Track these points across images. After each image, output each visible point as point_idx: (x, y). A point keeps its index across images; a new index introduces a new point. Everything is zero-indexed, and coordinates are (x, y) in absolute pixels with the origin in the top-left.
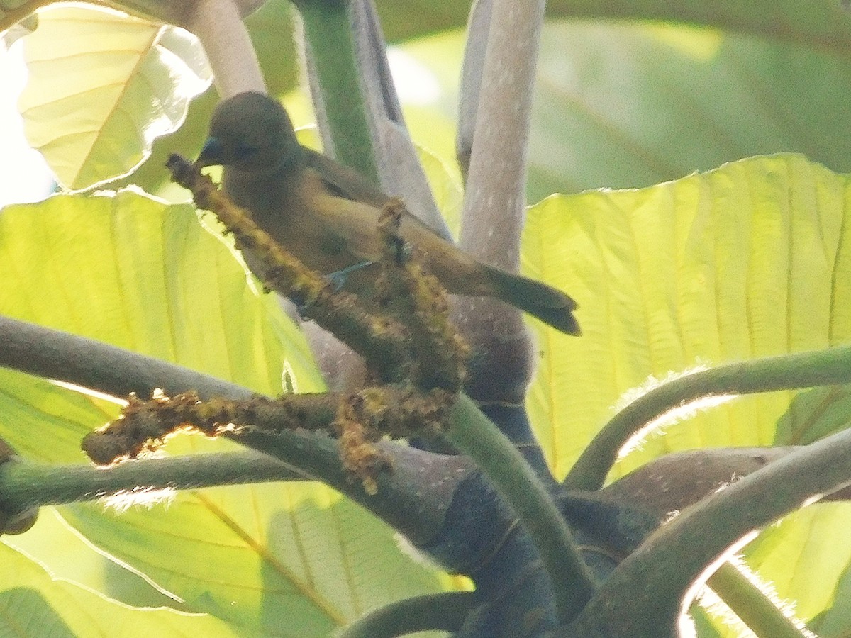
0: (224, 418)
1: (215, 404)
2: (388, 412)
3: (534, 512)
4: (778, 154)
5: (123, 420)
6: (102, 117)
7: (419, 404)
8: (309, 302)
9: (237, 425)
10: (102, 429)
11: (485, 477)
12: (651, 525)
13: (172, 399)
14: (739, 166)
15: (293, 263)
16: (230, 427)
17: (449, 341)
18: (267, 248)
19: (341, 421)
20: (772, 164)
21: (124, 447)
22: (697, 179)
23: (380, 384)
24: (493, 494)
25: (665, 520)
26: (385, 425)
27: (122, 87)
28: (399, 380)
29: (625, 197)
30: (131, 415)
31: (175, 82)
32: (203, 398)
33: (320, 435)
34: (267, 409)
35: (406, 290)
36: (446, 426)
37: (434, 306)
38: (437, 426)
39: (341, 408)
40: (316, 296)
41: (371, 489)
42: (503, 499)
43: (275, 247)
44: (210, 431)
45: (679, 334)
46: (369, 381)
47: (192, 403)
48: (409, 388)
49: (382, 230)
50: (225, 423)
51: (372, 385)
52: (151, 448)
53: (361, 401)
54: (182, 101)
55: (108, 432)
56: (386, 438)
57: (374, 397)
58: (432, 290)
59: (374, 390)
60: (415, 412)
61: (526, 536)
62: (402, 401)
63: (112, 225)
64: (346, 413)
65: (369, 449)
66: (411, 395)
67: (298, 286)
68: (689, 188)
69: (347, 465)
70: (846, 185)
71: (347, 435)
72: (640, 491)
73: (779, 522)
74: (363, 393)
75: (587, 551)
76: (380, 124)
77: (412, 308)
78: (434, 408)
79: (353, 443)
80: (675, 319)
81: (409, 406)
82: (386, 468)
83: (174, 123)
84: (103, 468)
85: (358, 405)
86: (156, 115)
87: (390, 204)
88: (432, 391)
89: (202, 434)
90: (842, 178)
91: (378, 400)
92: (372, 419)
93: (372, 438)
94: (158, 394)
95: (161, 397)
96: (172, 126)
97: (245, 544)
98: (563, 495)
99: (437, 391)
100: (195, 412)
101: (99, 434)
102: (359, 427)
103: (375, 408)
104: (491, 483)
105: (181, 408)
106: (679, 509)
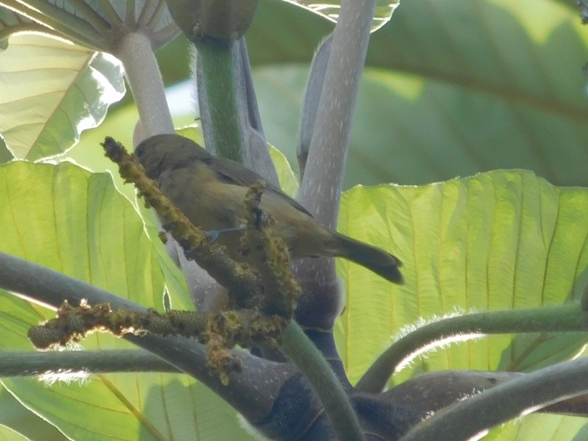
0: (128, 324)
1: (122, 313)
2: (241, 328)
3: (335, 405)
4: (515, 169)
5: (58, 320)
6: (48, 113)
7: (263, 325)
8: (192, 248)
9: (136, 329)
10: (43, 324)
11: (304, 379)
12: (414, 420)
13: (92, 307)
14: (488, 176)
15: (185, 220)
16: (131, 330)
17: (288, 284)
18: (167, 208)
19: (209, 332)
20: (511, 176)
21: (57, 337)
22: (458, 183)
23: (237, 309)
24: (308, 391)
25: (424, 417)
26: (238, 338)
27: (64, 93)
28: (250, 307)
29: (408, 191)
30: (63, 316)
31: (101, 92)
32: (115, 309)
33: (193, 341)
34: (158, 319)
35: (261, 245)
36: (280, 342)
37: (279, 258)
38: (274, 341)
39: (209, 323)
40: (198, 245)
41: (225, 381)
42: (315, 395)
43: (173, 209)
44: (117, 331)
45: (439, 287)
46: (230, 306)
47: (107, 311)
48: (257, 313)
49: (247, 202)
50: (128, 327)
51: (231, 309)
52: (75, 340)
53: (223, 319)
54: (104, 106)
55: (47, 326)
56: (238, 347)
57: (232, 317)
58: (278, 247)
59: (233, 312)
60: (260, 330)
61: (328, 422)
62: (252, 322)
63: (54, 184)
64: (212, 327)
65: (226, 353)
66: (258, 317)
67: (186, 237)
68: (453, 188)
69: (210, 363)
70: (561, 194)
71: (211, 342)
72: (408, 396)
73: (503, 425)
74: (225, 314)
75: (371, 435)
76: (246, 131)
77: (264, 259)
78: (273, 328)
79: (215, 348)
80: (436, 278)
81: (256, 326)
82: (237, 367)
83: (97, 121)
84: (41, 350)
85: (221, 322)
86: (86, 115)
87: (255, 186)
88: (273, 316)
89: (111, 333)
90: (558, 189)
91: (234, 319)
92: (229, 333)
93: (228, 345)
94: (83, 302)
95: (85, 305)
96: (95, 123)
97: (128, 411)
98: (356, 395)
99: (277, 317)
100: (108, 317)
101: (40, 327)
102: (220, 337)
103: (232, 325)
104: (307, 384)
105: (99, 314)
106: (435, 410)
